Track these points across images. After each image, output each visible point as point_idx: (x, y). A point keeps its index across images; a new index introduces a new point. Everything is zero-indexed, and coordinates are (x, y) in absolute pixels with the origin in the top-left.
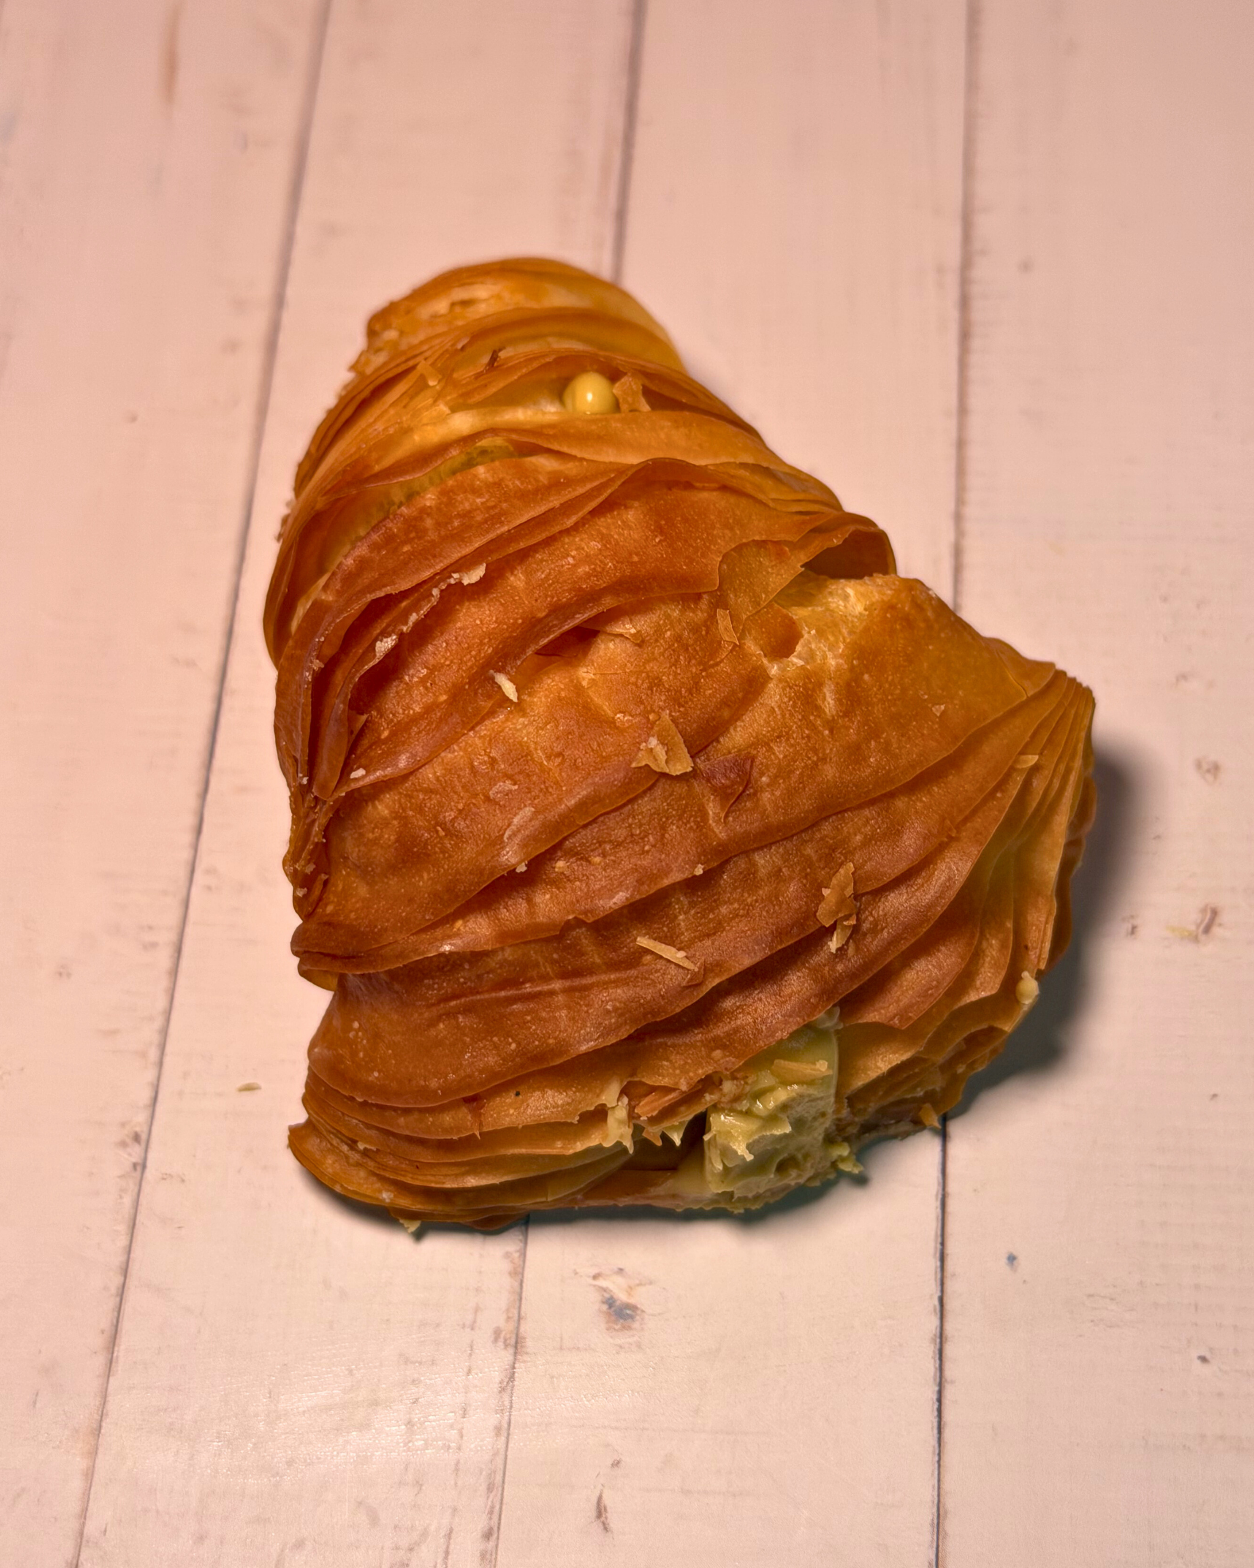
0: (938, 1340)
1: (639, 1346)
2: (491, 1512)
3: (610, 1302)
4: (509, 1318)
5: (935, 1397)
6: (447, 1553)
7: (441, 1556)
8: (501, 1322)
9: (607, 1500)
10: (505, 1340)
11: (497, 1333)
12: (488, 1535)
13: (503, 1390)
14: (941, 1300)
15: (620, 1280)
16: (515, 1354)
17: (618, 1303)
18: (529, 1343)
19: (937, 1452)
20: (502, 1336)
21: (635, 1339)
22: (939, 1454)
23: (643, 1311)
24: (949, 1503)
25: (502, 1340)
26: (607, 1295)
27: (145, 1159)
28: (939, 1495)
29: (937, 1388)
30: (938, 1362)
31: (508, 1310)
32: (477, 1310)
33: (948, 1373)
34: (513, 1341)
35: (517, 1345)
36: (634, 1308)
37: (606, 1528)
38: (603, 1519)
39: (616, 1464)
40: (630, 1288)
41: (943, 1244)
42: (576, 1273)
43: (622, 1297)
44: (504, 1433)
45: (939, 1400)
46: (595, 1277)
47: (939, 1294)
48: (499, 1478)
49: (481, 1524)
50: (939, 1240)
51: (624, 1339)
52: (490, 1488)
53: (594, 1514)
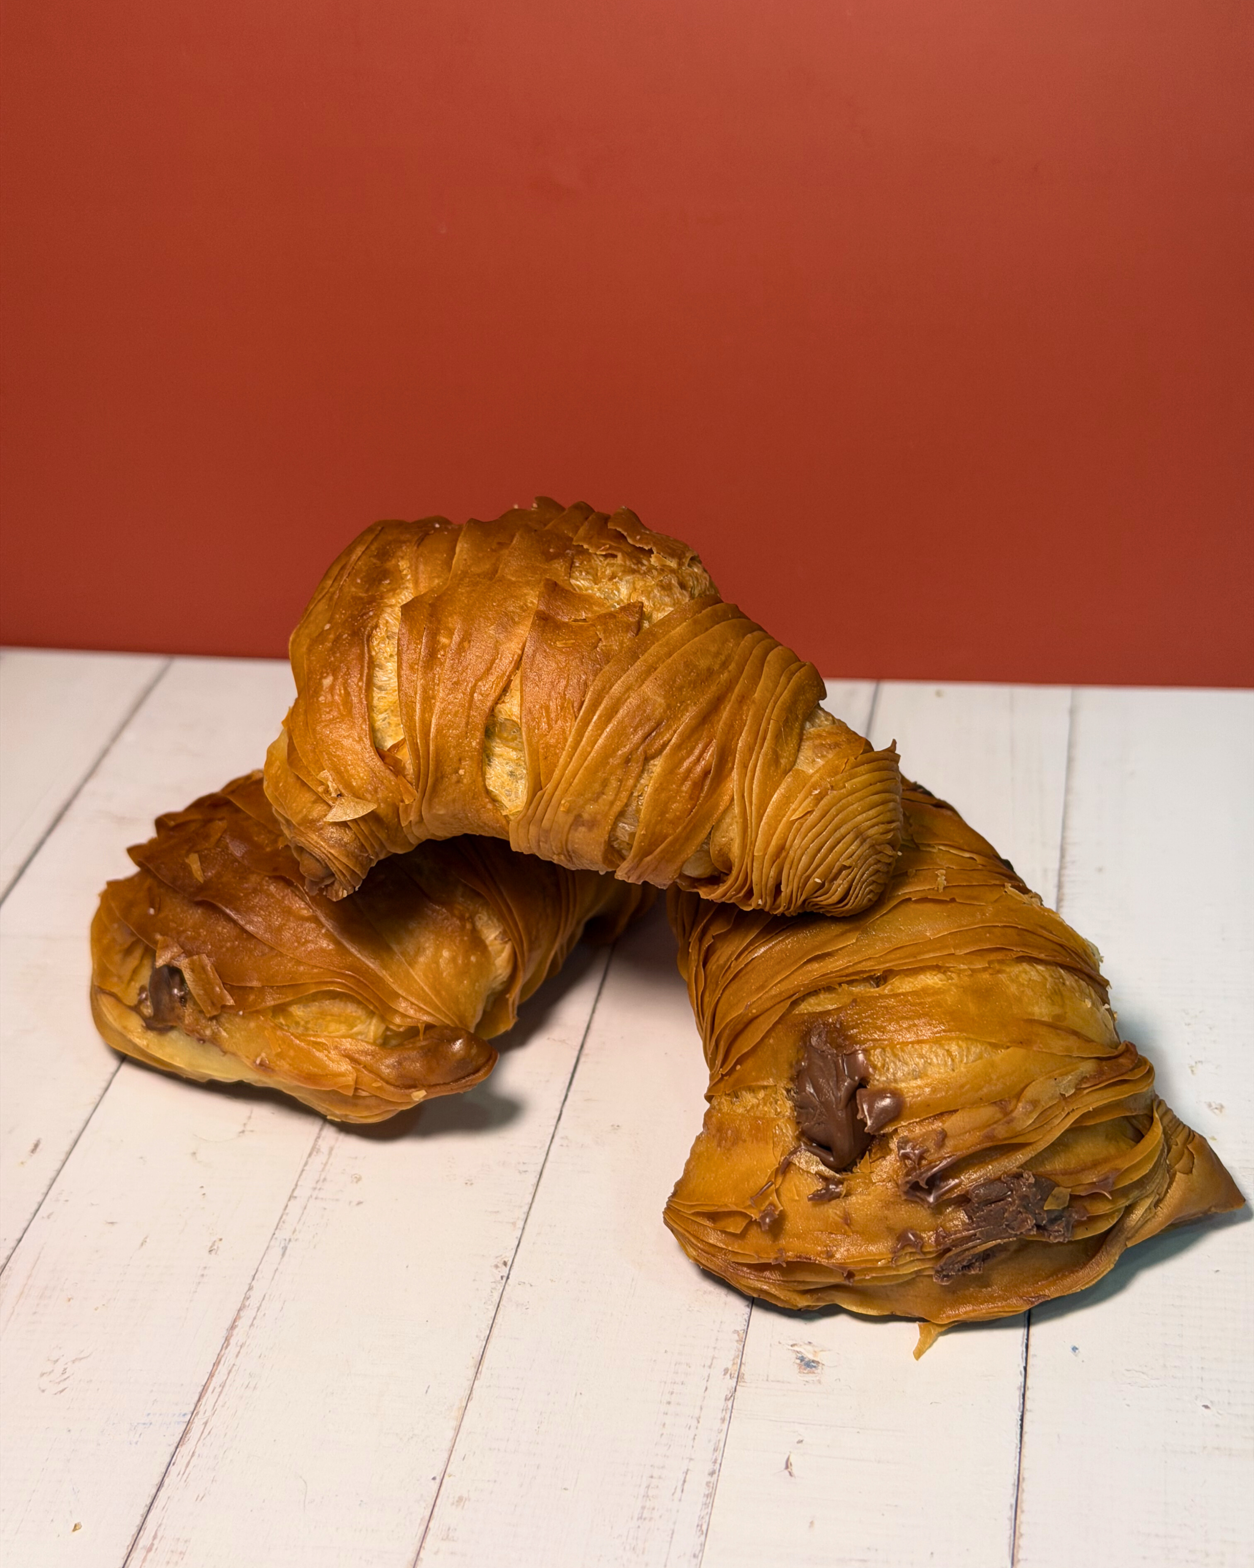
0: (1022, 1389)
1: (819, 1382)
2: (715, 1462)
3: (802, 1359)
4: (734, 1364)
5: (1019, 1418)
6: (684, 1481)
7: (681, 1482)
8: (729, 1365)
9: (792, 1460)
10: (731, 1375)
11: (726, 1371)
12: (712, 1473)
13: (727, 1399)
14: (1025, 1369)
15: (809, 1348)
16: (737, 1382)
17: (806, 1360)
18: (747, 1377)
19: (1019, 1446)
20: (729, 1372)
21: (818, 1378)
22: (1021, 1448)
23: (823, 1365)
24: (1025, 1474)
25: (728, 1375)
26: (799, 1355)
27: (509, 1274)
28: (1019, 1470)
29: (1020, 1414)
30: (1022, 1400)
31: (734, 1359)
32: (713, 1358)
33: (1028, 1405)
34: (736, 1376)
35: (739, 1377)
36: (818, 1363)
37: (790, 1474)
38: (789, 1470)
39: (800, 1442)
40: (815, 1352)
41: (1028, 1339)
42: (780, 1343)
43: (810, 1356)
44: (727, 1422)
45: (1022, 1420)
46: (792, 1346)
47: (1024, 1365)
48: (722, 1444)
49: (709, 1467)
50: (1026, 1337)
51: (810, 1377)
52: (715, 1450)
53: (784, 1466)
